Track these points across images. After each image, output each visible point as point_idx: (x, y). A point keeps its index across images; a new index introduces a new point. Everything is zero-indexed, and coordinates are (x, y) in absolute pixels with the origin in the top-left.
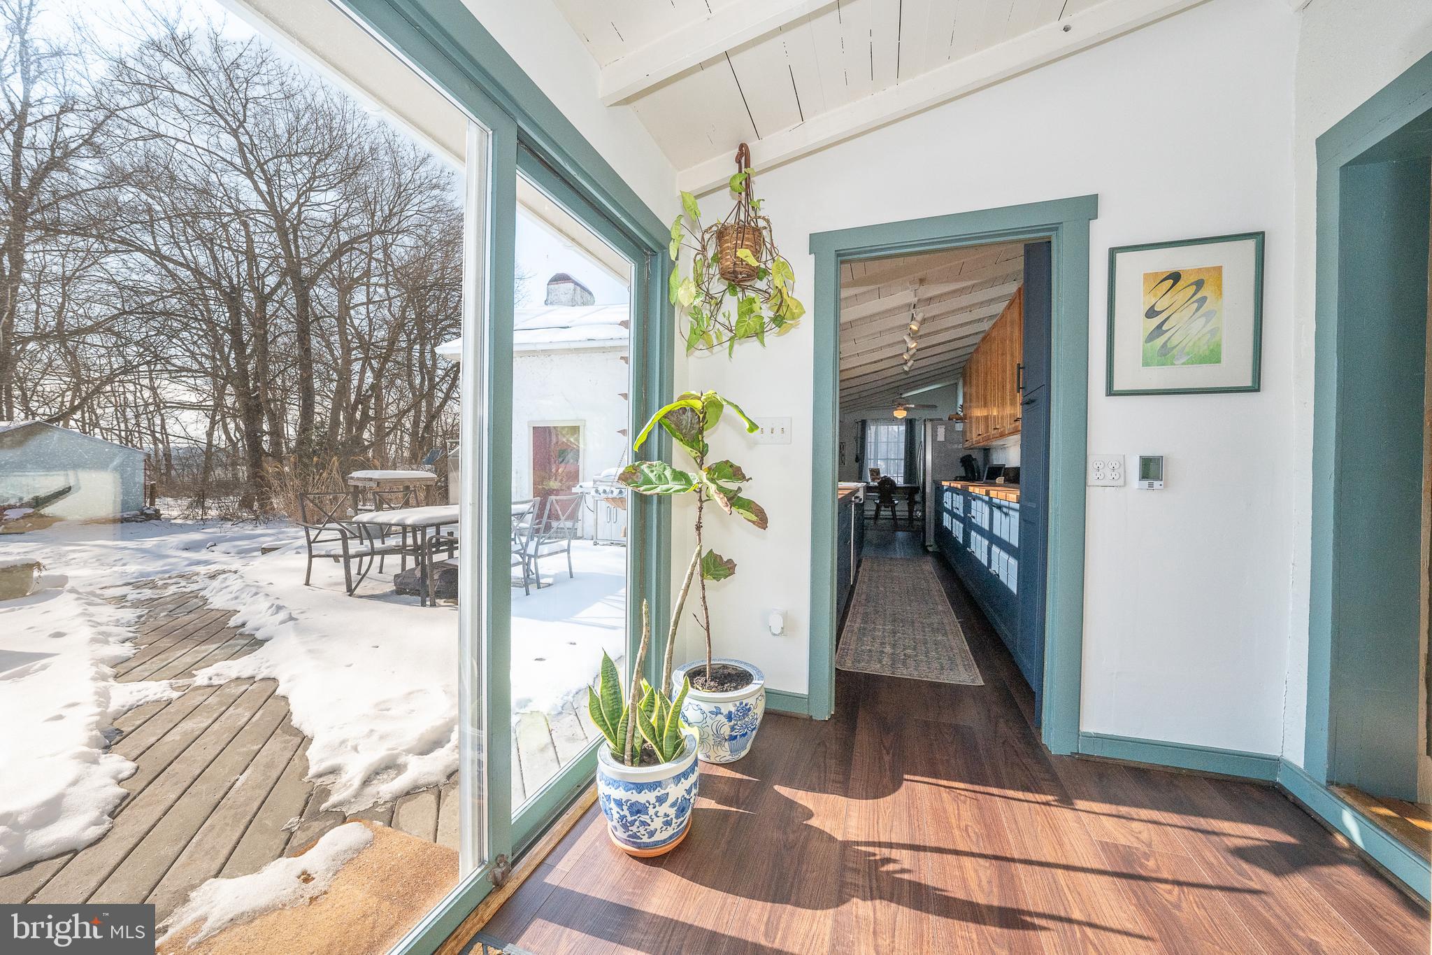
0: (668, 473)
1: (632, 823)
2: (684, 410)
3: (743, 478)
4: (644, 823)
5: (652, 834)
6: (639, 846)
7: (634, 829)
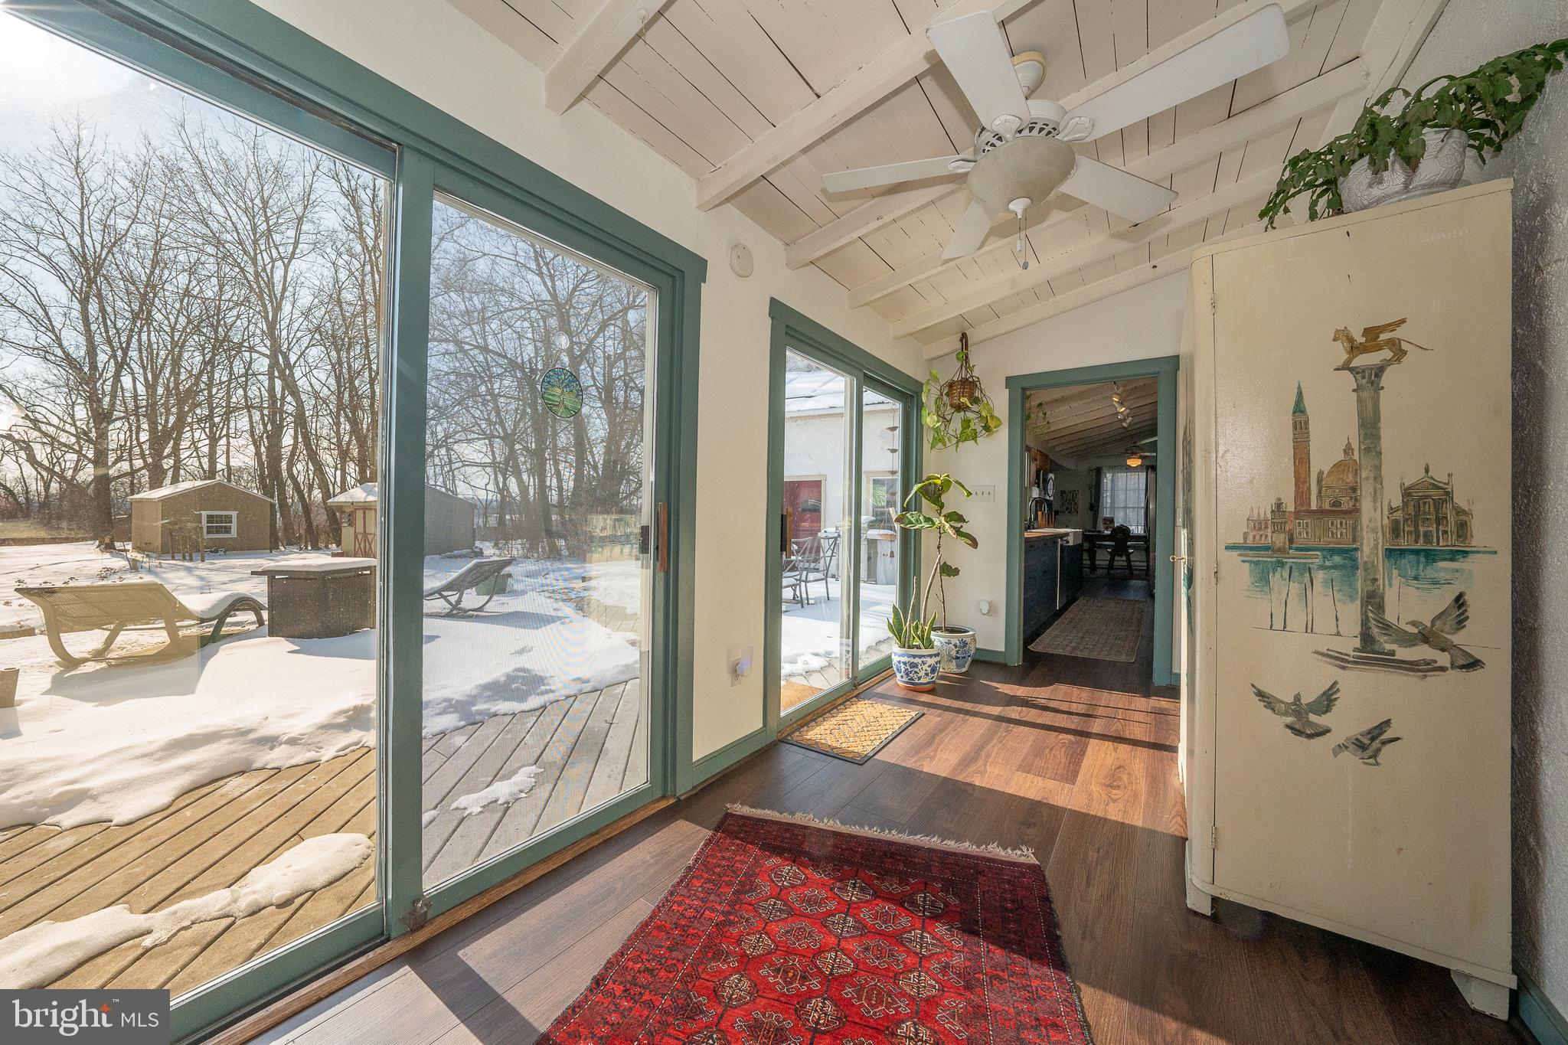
0: (921, 518)
1: (911, 672)
2: (930, 484)
3: (964, 521)
4: (916, 672)
5: (919, 678)
6: (913, 684)
7: (911, 675)
